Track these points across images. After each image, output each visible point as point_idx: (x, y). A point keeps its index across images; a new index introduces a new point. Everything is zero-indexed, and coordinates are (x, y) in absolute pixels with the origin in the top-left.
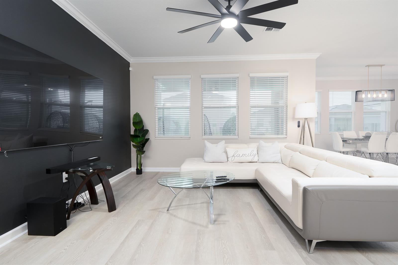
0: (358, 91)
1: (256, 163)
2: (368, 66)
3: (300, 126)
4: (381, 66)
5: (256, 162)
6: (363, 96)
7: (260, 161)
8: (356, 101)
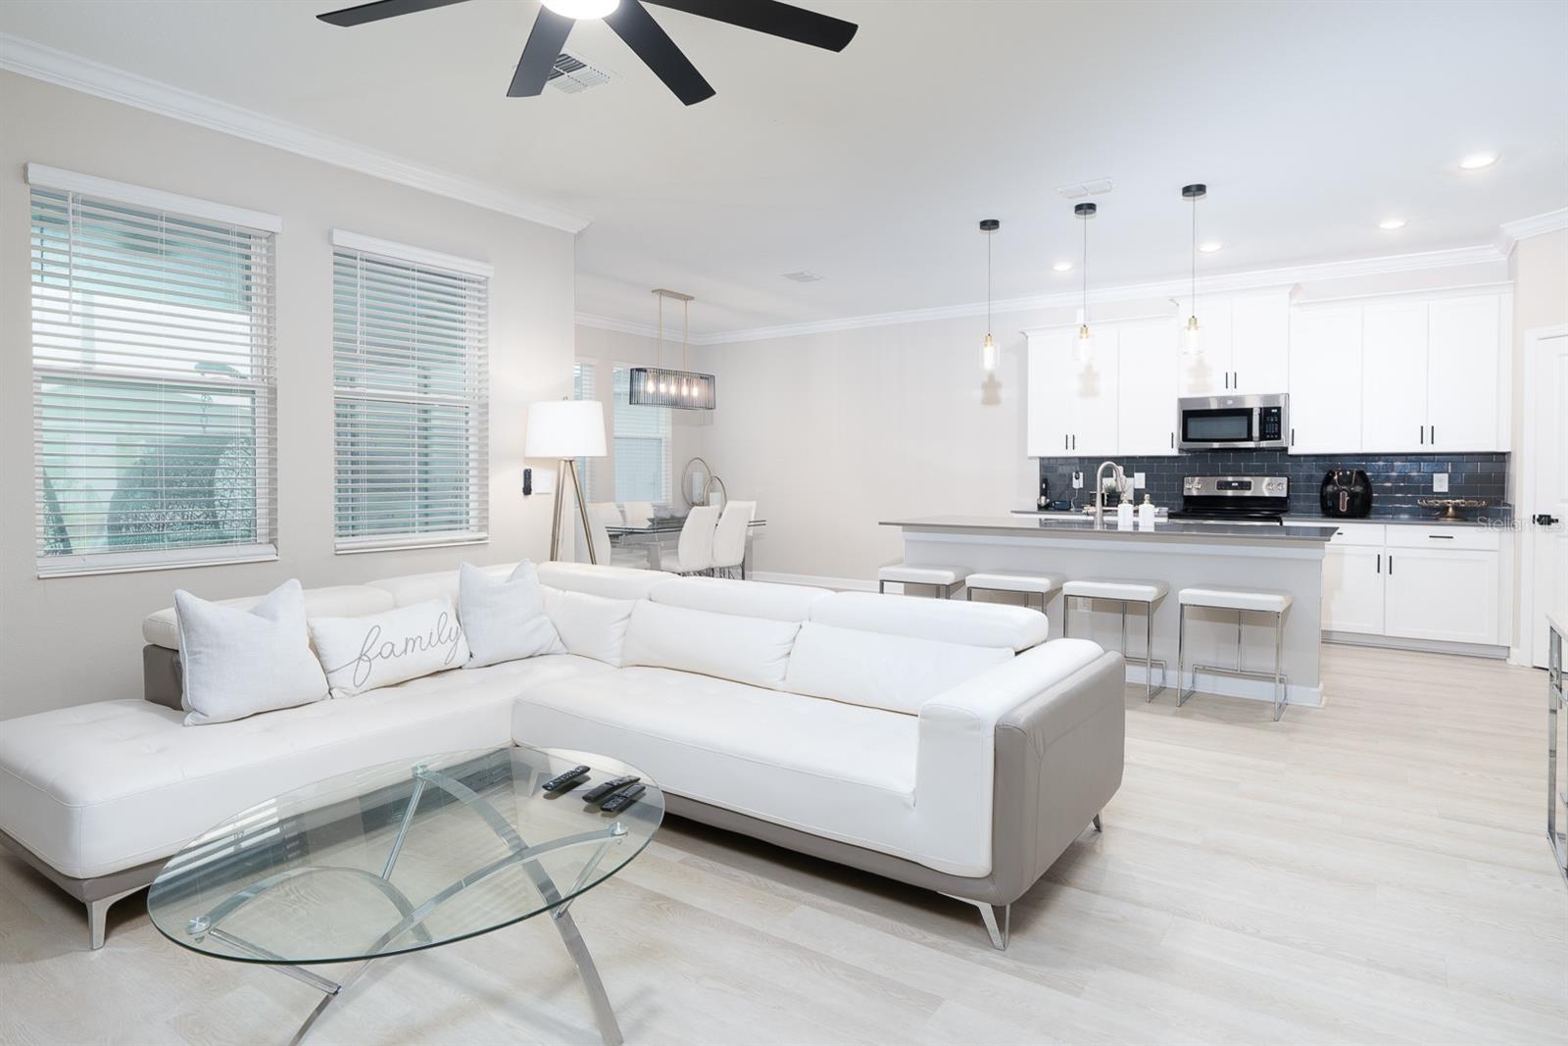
0: (639, 370)
1: (459, 671)
2: (661, 292)
3: (531, 490)
4: (687, 298)
5: (460, 668)
6: (650, 387)
7: (482, 656)
8: (631, 403)
